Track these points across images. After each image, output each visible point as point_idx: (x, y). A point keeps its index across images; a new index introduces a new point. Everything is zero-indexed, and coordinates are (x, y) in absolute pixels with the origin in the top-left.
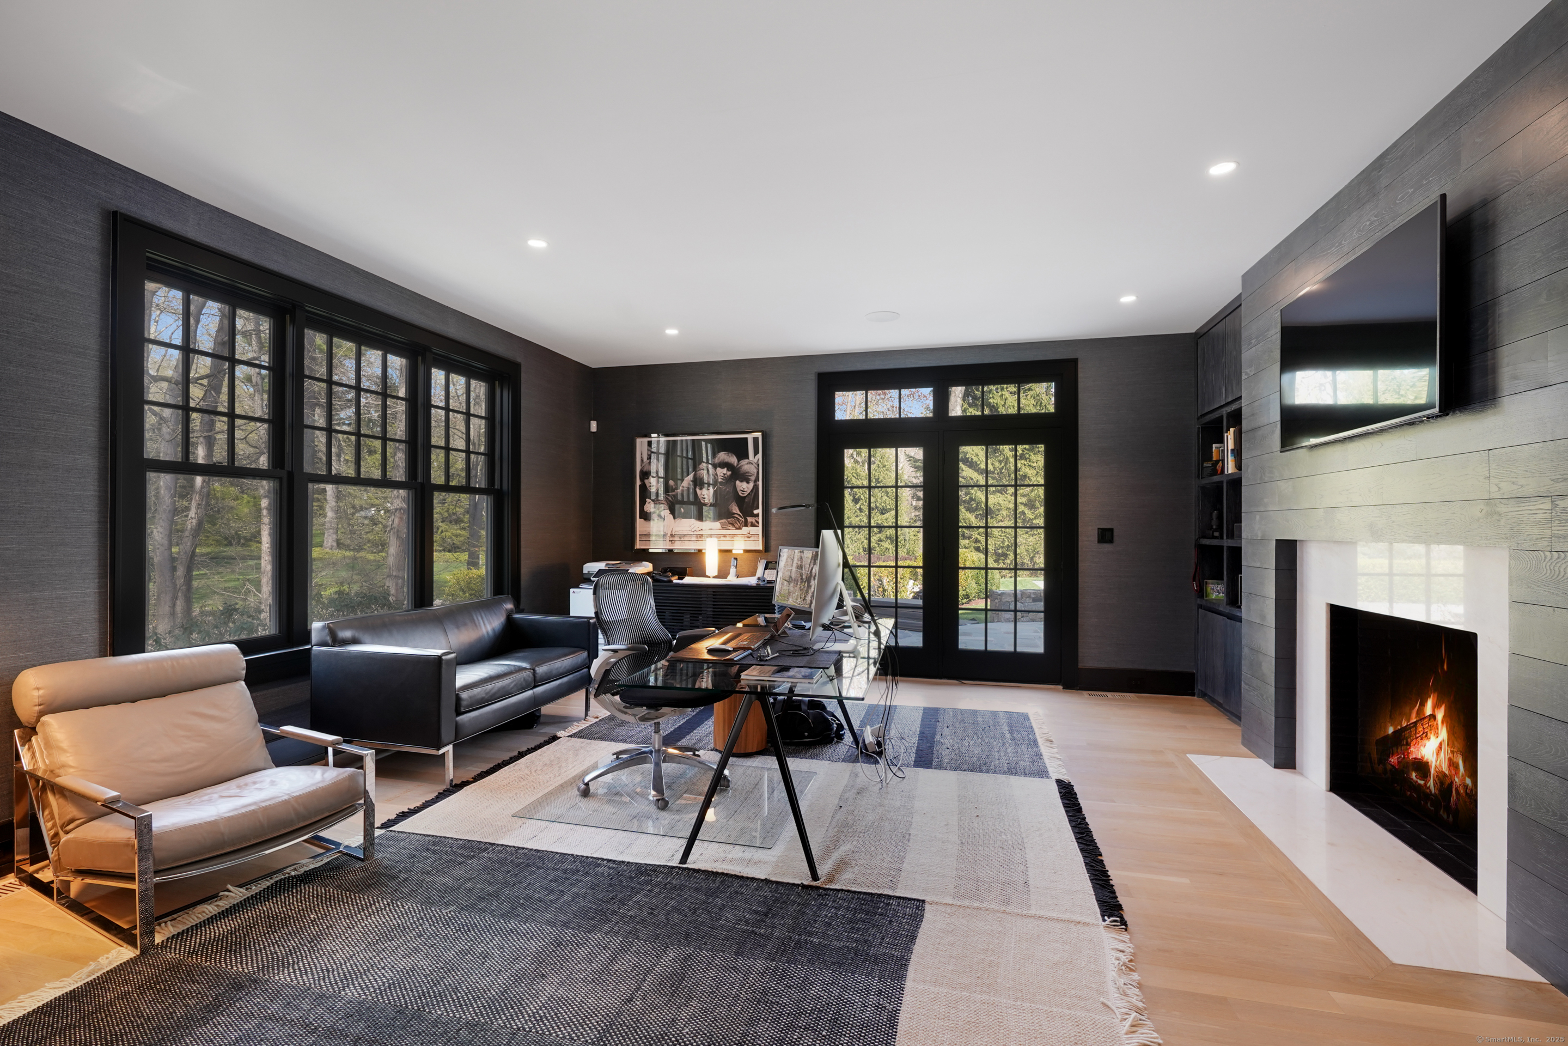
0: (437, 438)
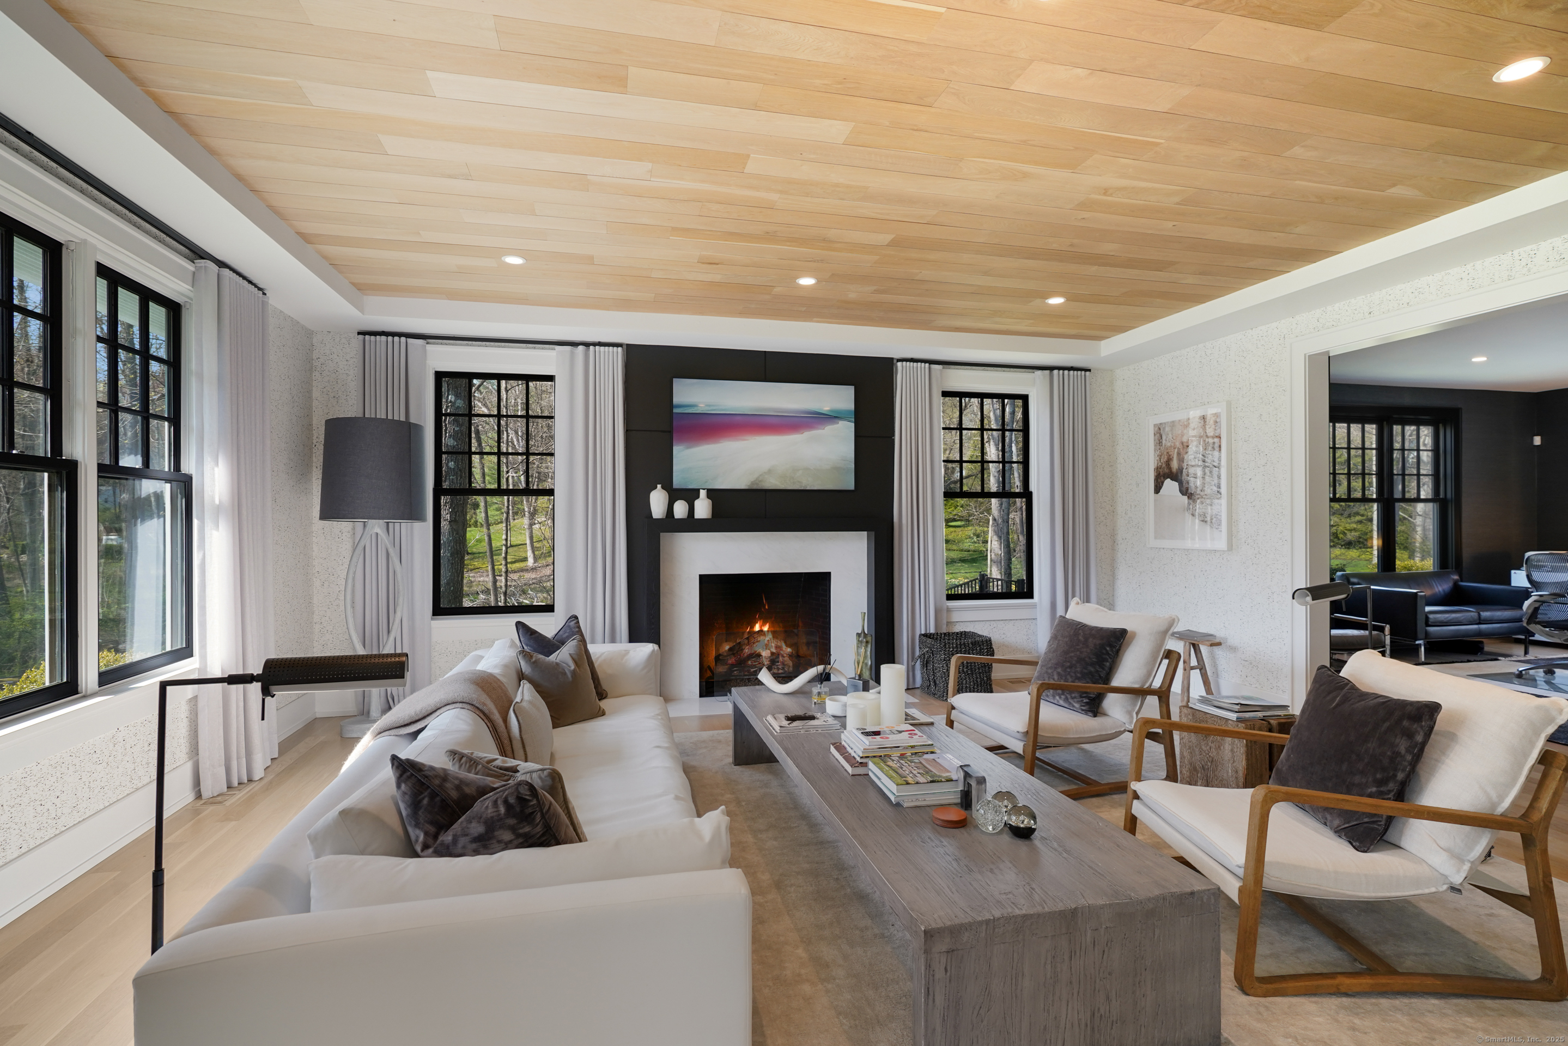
0: (1397, 469)
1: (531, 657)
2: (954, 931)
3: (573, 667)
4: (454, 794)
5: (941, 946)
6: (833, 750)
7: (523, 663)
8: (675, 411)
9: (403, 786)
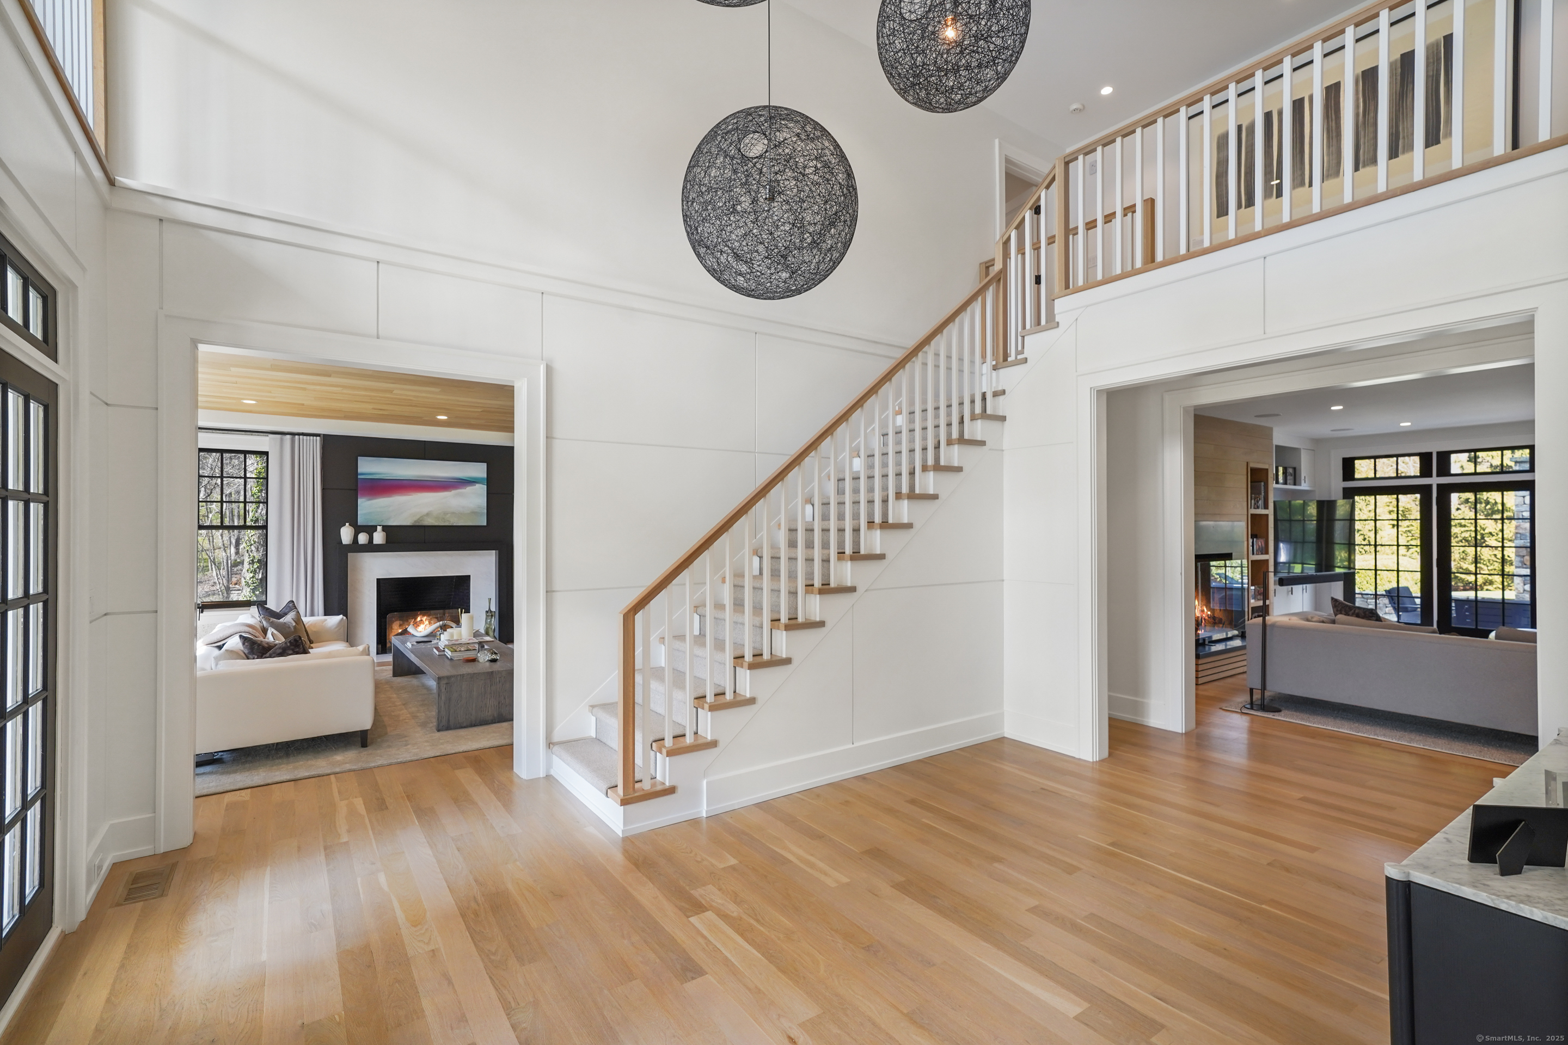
1: (270, 620)
2: (448, 678)
3: (294, 624)
4: (266, 645)
5: (445, 681)
6: (435, 650)
7: (264, 623)
8: (359, 477)
9: (246, 644)
